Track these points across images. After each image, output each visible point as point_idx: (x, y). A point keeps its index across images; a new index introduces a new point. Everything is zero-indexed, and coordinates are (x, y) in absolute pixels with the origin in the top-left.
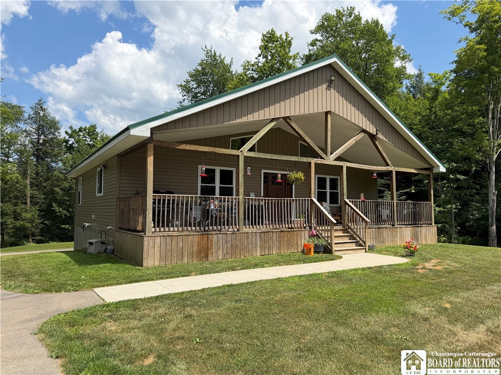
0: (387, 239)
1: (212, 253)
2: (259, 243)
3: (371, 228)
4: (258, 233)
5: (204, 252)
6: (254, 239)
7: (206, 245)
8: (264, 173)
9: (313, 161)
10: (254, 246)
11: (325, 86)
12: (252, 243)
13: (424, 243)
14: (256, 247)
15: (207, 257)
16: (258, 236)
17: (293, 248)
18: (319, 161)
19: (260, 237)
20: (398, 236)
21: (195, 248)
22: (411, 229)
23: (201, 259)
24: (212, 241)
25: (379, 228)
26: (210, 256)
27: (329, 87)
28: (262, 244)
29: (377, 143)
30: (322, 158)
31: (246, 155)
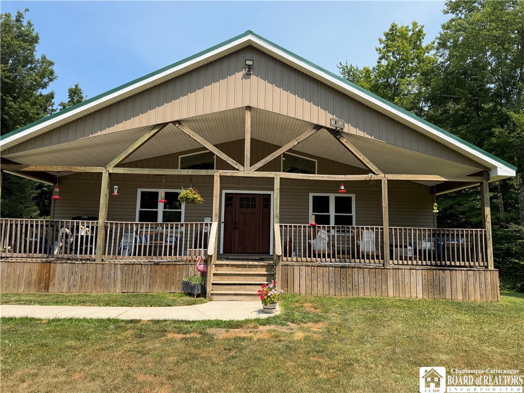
0: (361, 286)
1: (54, 284)
2: (119, 277)
3: (326, 266)
4: (119, 266)
5: (45, 283)
6: (112, 272)
7: (47, 275)
8: (226, 194)
9: (217, 174)
10: (112, 280)
11: (240, 74)
12: (109, 277)
13: (460, 297)
14: (115, 282)
15: (47, 288)
16: (119, 269)
17: (173, 287)
18: (229, 173)
19: (122, 271)
20: (390, 282)
21: (34, 277)
22: (425, 272)
23: (39, 290)
24: (54, 270)
25: (342, 267)
26: (51, 287)
27: (248, 75)
28: (124, 279)
29: (344, 141)
30: (234, 169)
31: (111, 171)
